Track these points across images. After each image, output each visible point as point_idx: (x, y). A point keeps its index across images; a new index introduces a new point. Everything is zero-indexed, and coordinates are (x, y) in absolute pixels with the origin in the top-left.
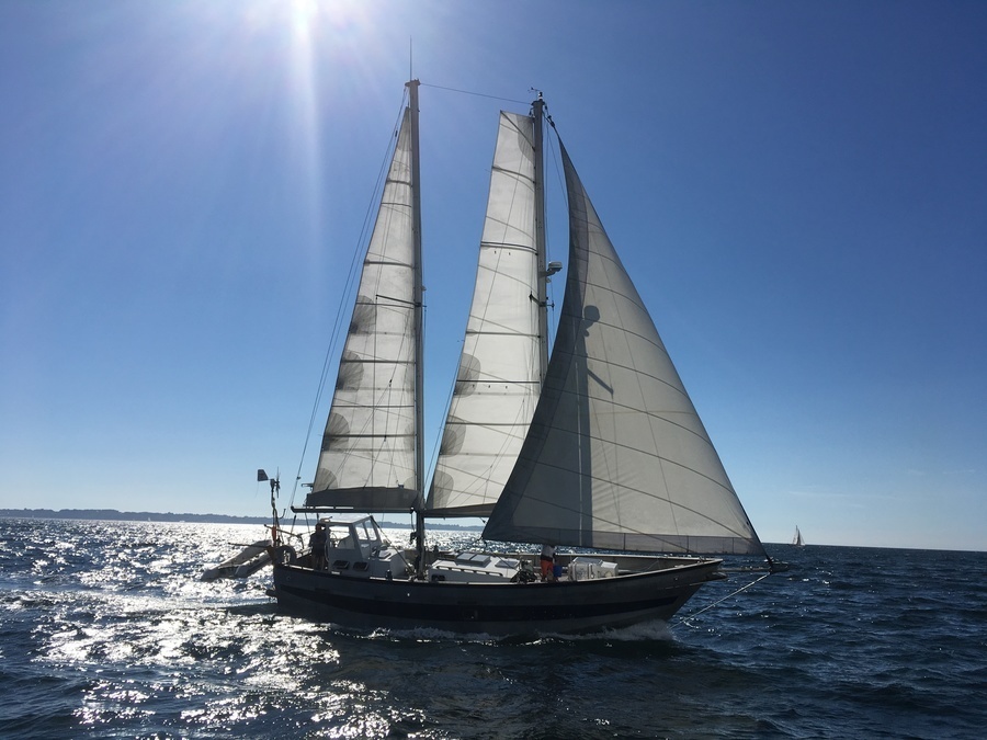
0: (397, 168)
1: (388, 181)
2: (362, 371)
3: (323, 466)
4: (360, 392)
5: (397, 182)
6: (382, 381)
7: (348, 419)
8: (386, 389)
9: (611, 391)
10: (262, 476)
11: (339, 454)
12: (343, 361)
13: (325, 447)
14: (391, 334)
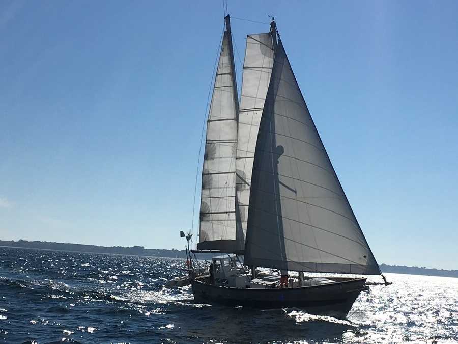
0: (221, 67)
1: (217, 75)
2: (212, 179)
3: (202, 229)
4: (212, 190)
5: (222, 74)
6: (222, 184)
7: (209, 204)
8: (224, 188)
9: (296, 192)
10: (182, 235)
11: (208, 223)
12: (203, 174)
13: (201, 220)
14: (224, 158)
